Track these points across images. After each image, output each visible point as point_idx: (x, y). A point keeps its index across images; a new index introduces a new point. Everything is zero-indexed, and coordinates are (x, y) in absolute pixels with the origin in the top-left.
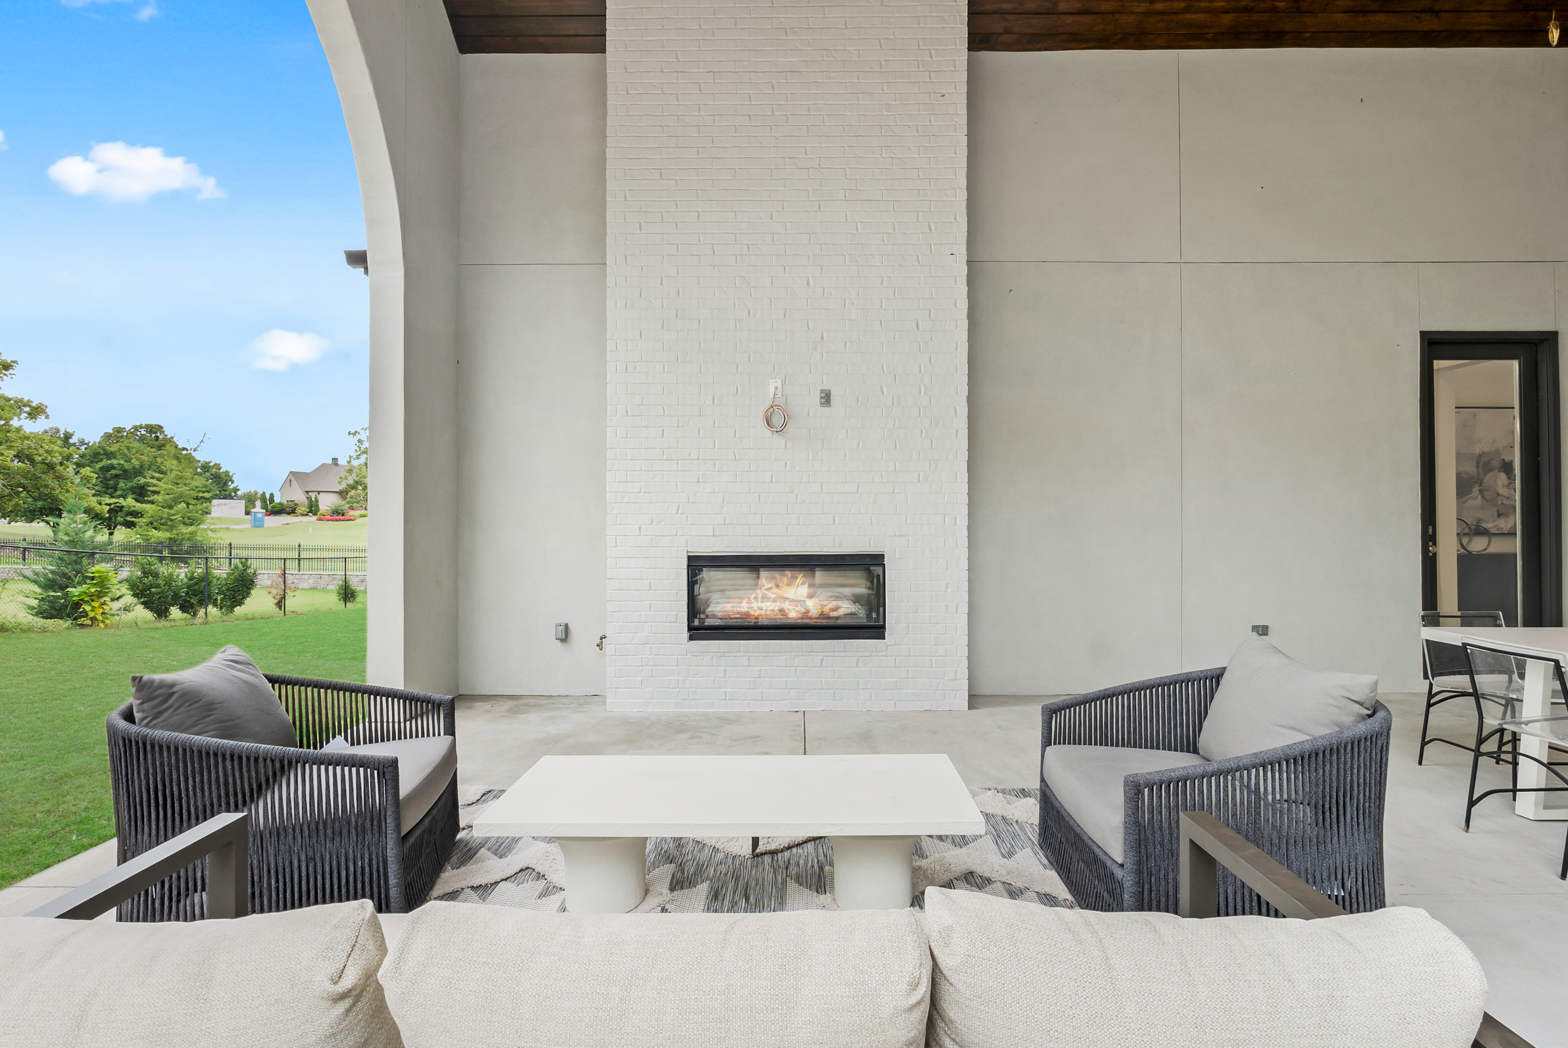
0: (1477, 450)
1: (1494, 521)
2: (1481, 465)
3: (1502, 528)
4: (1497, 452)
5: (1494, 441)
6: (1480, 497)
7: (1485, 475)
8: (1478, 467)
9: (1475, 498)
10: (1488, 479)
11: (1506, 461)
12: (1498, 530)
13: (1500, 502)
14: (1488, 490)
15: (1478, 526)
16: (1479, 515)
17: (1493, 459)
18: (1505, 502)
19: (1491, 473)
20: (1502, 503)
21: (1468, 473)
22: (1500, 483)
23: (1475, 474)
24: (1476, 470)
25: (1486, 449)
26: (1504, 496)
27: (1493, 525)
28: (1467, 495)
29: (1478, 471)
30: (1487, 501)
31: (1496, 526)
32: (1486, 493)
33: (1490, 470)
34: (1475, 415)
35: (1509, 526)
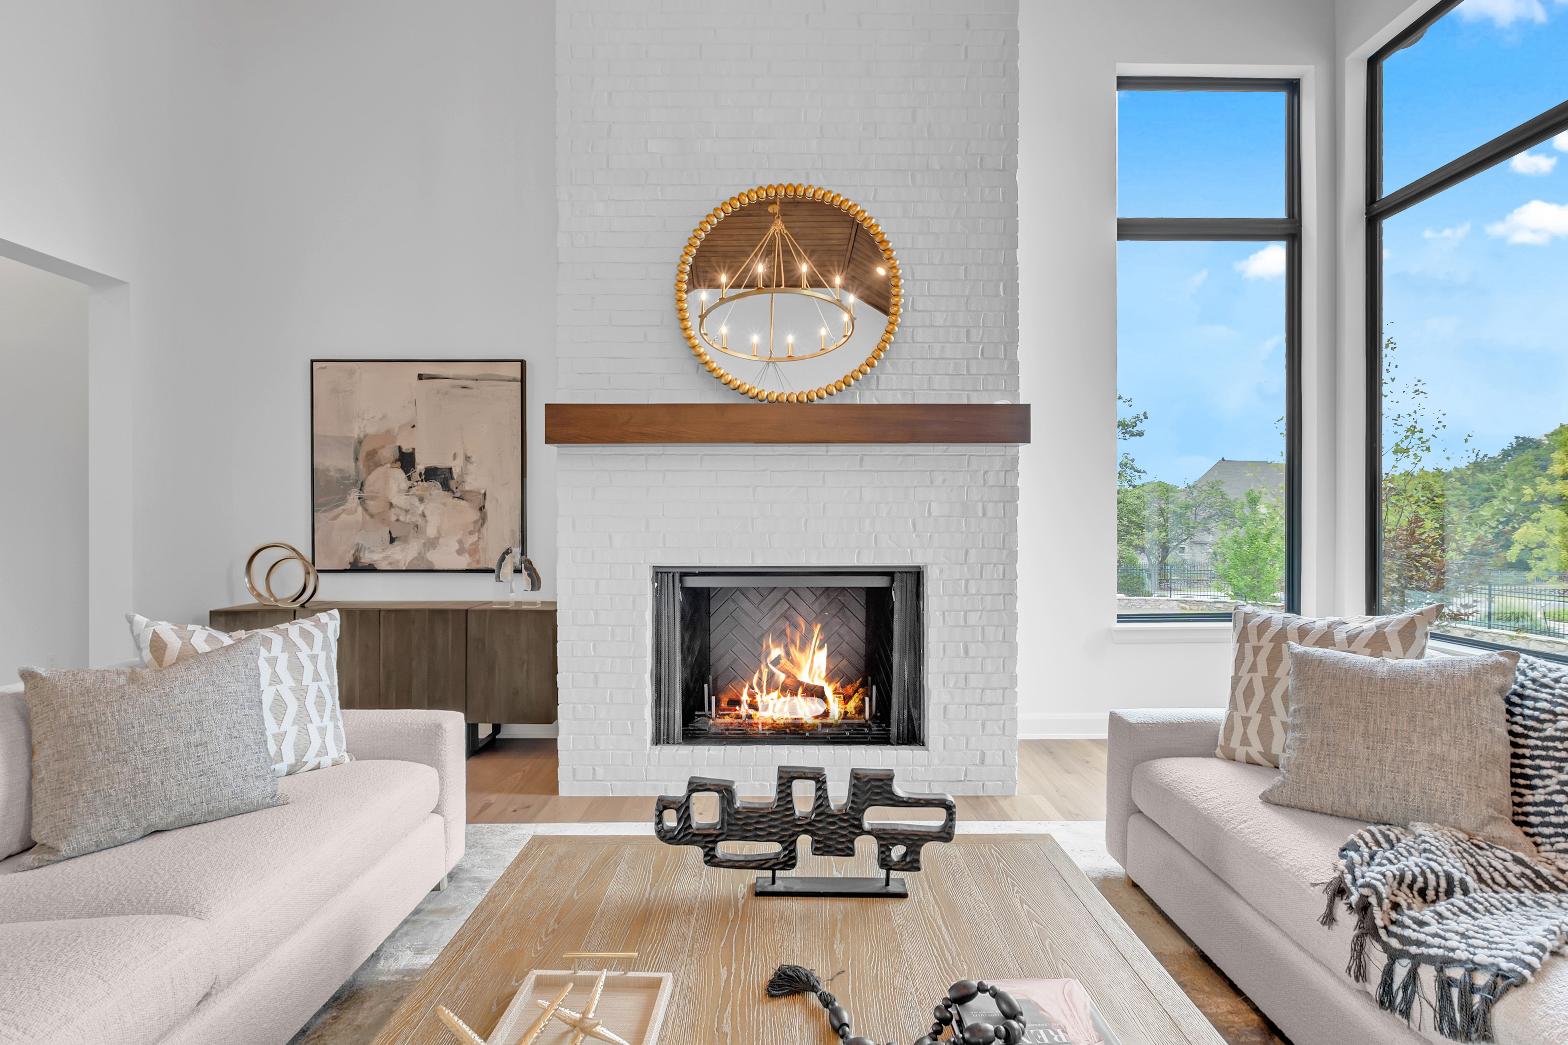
0: (356, 433)
1: (383, 550)
2: (362, 456)
3: (398, 562)
4: (389, 435)
5: (384, 417)
6: (360, 509)
7: (369, 472)
8: (357, 459)
9: (353, 512)
10: (374, 480)
11: (404, 450)
12: (390, 564)
13: (394, 518)
14: (373, 498)
15: (356, 560)
16: (358, 539)
17: (383, 447)
18: (402, 518)
19: (379, 471)
20: (397, 520)
21: (340, 470)
22: (393, 487)
23: (353, 472)
24: (353, 464)
25: (371, 430)
26: (401, 508)
27: (382, 555)
28: (338, 506)
29: (357, 466)
30: (372, 516)
31: (387, 557)
32: (370, 503)
33: (378, 465)
34: (352, 373)
35: (410, 558)
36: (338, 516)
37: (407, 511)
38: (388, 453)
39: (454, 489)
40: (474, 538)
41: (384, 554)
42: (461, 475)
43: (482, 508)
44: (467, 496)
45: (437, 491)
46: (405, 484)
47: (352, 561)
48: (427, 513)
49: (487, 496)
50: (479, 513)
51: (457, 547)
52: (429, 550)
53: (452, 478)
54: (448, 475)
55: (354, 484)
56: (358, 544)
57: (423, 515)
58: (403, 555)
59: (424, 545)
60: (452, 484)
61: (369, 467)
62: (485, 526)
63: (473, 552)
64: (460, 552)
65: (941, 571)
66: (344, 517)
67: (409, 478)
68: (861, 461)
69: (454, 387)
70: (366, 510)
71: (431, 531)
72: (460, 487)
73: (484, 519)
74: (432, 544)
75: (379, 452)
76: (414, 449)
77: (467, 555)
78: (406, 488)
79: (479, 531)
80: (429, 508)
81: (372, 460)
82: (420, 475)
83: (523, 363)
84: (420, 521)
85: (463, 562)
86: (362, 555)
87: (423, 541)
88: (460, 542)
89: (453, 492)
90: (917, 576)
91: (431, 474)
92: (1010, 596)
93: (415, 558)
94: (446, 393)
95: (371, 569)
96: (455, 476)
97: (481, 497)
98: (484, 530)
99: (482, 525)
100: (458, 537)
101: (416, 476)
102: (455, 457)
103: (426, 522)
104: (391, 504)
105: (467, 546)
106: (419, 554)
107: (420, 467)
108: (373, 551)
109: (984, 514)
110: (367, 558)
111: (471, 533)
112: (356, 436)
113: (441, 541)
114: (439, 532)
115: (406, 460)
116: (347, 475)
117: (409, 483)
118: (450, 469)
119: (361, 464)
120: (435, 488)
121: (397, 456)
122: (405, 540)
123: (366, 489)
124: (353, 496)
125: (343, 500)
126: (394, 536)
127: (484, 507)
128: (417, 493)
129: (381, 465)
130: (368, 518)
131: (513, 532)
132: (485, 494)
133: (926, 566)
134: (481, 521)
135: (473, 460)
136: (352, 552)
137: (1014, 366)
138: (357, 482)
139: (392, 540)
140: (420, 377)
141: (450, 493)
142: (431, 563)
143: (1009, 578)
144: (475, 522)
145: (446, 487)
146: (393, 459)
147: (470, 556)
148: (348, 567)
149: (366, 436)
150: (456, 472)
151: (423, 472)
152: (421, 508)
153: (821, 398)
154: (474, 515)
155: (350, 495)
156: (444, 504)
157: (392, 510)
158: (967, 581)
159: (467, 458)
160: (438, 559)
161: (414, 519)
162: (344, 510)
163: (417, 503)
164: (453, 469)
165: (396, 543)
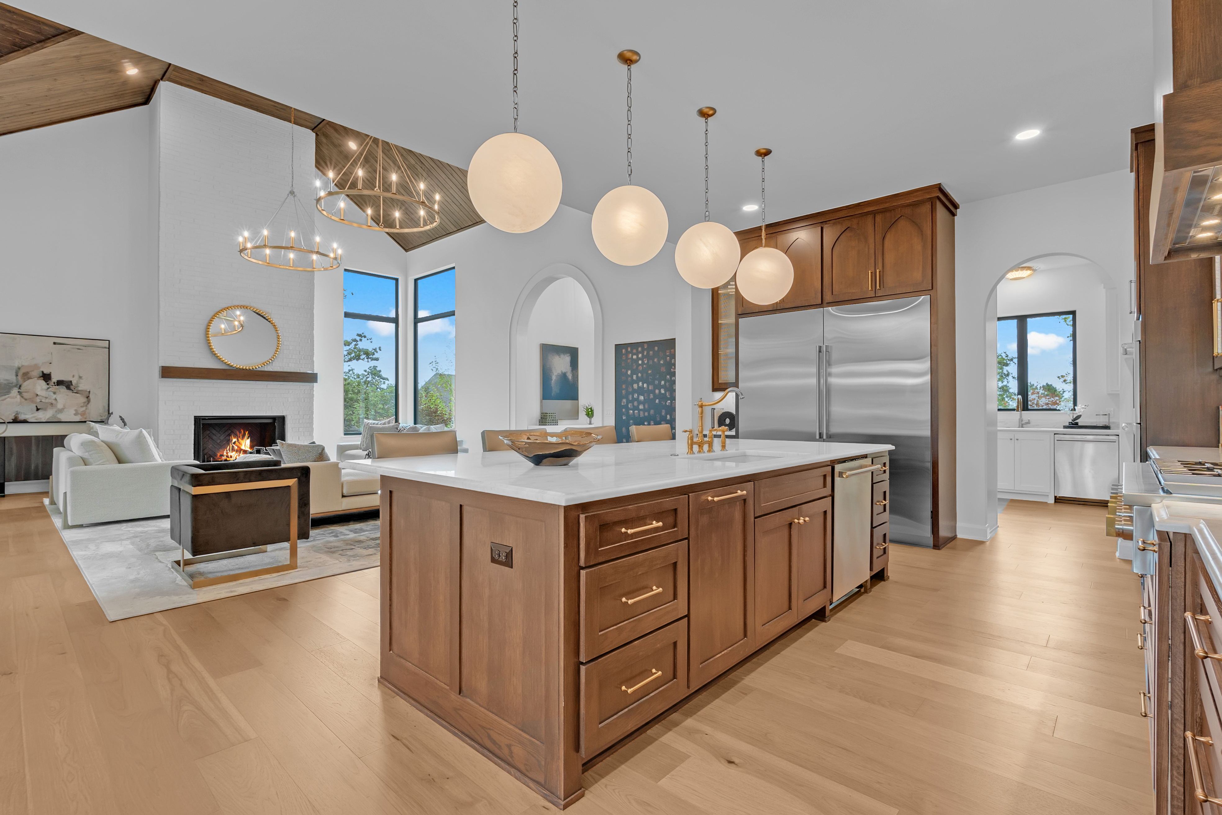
36: (5, 399)
37: (46, 398)
38: (36, 373)
39: (73, 389)
40: (84, 409)
41: (33, 415)
42: (77, 384)
43: (88, 397)
44: (80, 392)
45: (64, 390)
46: (46, 386)
47: (13, 418)
48: (57, 399)
49: (91, 393)
50: (86, 399)
51: (74, 412)
52: (58, 414)
53: (72, 385)
54: (70, 384)
55: (16, 386)
56: (17, 411)
57: (56, 399)
58: (42, 416)
59: (56, 411)
60: (72, 387)
61: (24, 379)
62: (90, 404)
63: (83, 414)
64: (75, 414)
65: (291, 417)
66: (8, 399)
67: (48, 384)
68: (267, 386)
69: (73, 348)
70: (22, 397)
71: (60, 406)
72: (76, 389)
73: (89, 401)
74: (61, 411)
75: (30, 373)
76: (51, 373)
77: (79, 416)
78: (46, 388)
79: (86, 406)
80: (58, 397)
81: (26, 376)
82: (54, 383)
83: (109, 341)
84: (54, 402)
85: (78, 419)
86: (19, 416)
87: (55, 410)
88: (76, 410)
89: (73, 391)
90: (282, 419)
91: (60, 383)
92: (312, 423)
93: (51, 417)
94: (69, 351)
95: (25, 422)
96: (73, 384)
97: (88, 393)
98: (89, 406)
99: (88, 404)
100: (75, 408)
101: (52, 383)
102: (73, 376)
103: (57, 402)
104: (37, 395)
105: (79, 412)
106: (53, 415)
107: (55, 379)
108: (26, 414)
109: (304, 401)
110: (22, 417)
111: (82, 407)
112: (16, 366)
113: (65, 410)
114: (64, 406)
115: (46, 377)
116: (11, 382)
117: (48, 386)
118: (71, 381)
119: (19, 377)
120: (63, 389)
121: (41, 375)
122: (45, 409)
123: (22, 388)
124: (15, 391)
125: (8, 392)
126: (38, 408)
127: (89, 396)
128: (52, 390)
129: (32, 378)
130: (23, 400)
131: (104, 407)
132: (89, 392)
133: (287, 415)
134: (87, 402)
135: (83, 378)
136: (14, 414)
137: (313, 362)
138: (17, 385)
139: (38, 410)
140: (55, 343)
141: (70, 391)
142: (60, 419)
143: (311, 418)
144: (84, 403)
145: (68, 388)
146: (38, 376)
147: (81, 416)
148: (12, 421)
149: (22, 366)
150: (74, 382)
151: (56, 382)
152: (55, 396)
153: (256, 368)
154: (85, 400)
155: (12, 390)
156: (68, 395)
157: (38, 397)
158: (299, 419)
159: (80, 377)
160: (63, 417)
161: (50, 401)
162: (9, 397)
163: (52, 394)
164: (73, 381)
165: (40, 411)
